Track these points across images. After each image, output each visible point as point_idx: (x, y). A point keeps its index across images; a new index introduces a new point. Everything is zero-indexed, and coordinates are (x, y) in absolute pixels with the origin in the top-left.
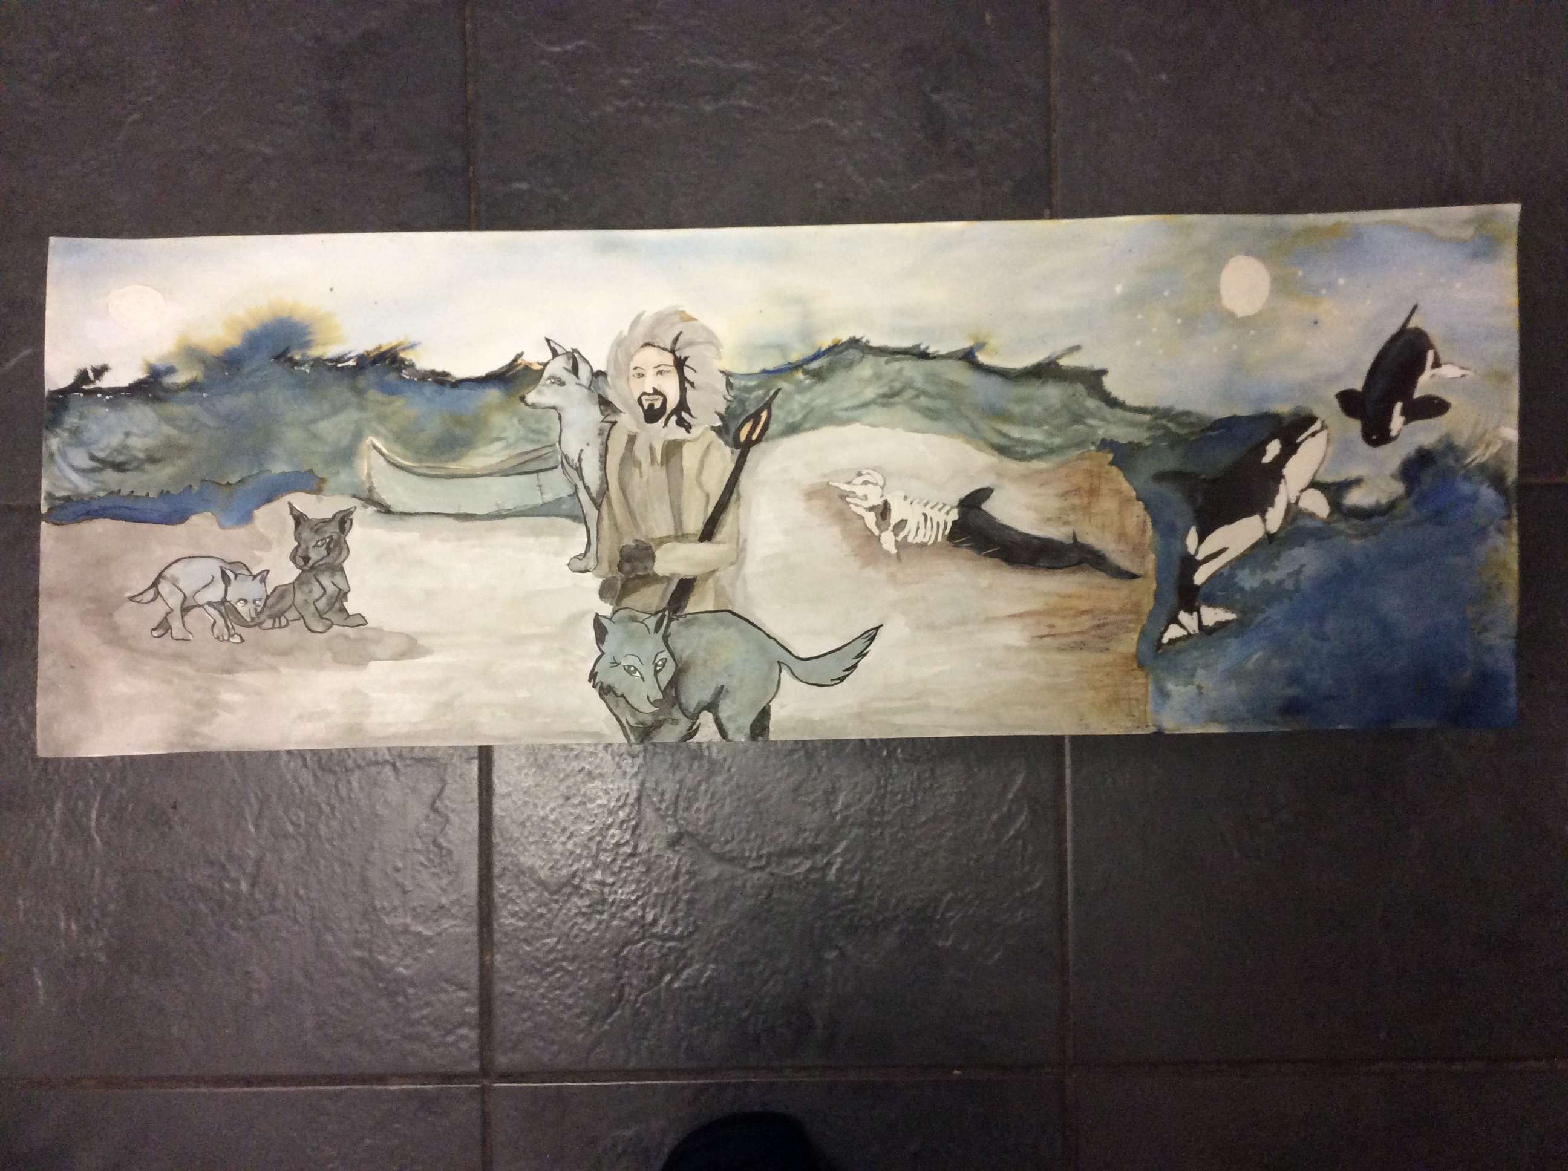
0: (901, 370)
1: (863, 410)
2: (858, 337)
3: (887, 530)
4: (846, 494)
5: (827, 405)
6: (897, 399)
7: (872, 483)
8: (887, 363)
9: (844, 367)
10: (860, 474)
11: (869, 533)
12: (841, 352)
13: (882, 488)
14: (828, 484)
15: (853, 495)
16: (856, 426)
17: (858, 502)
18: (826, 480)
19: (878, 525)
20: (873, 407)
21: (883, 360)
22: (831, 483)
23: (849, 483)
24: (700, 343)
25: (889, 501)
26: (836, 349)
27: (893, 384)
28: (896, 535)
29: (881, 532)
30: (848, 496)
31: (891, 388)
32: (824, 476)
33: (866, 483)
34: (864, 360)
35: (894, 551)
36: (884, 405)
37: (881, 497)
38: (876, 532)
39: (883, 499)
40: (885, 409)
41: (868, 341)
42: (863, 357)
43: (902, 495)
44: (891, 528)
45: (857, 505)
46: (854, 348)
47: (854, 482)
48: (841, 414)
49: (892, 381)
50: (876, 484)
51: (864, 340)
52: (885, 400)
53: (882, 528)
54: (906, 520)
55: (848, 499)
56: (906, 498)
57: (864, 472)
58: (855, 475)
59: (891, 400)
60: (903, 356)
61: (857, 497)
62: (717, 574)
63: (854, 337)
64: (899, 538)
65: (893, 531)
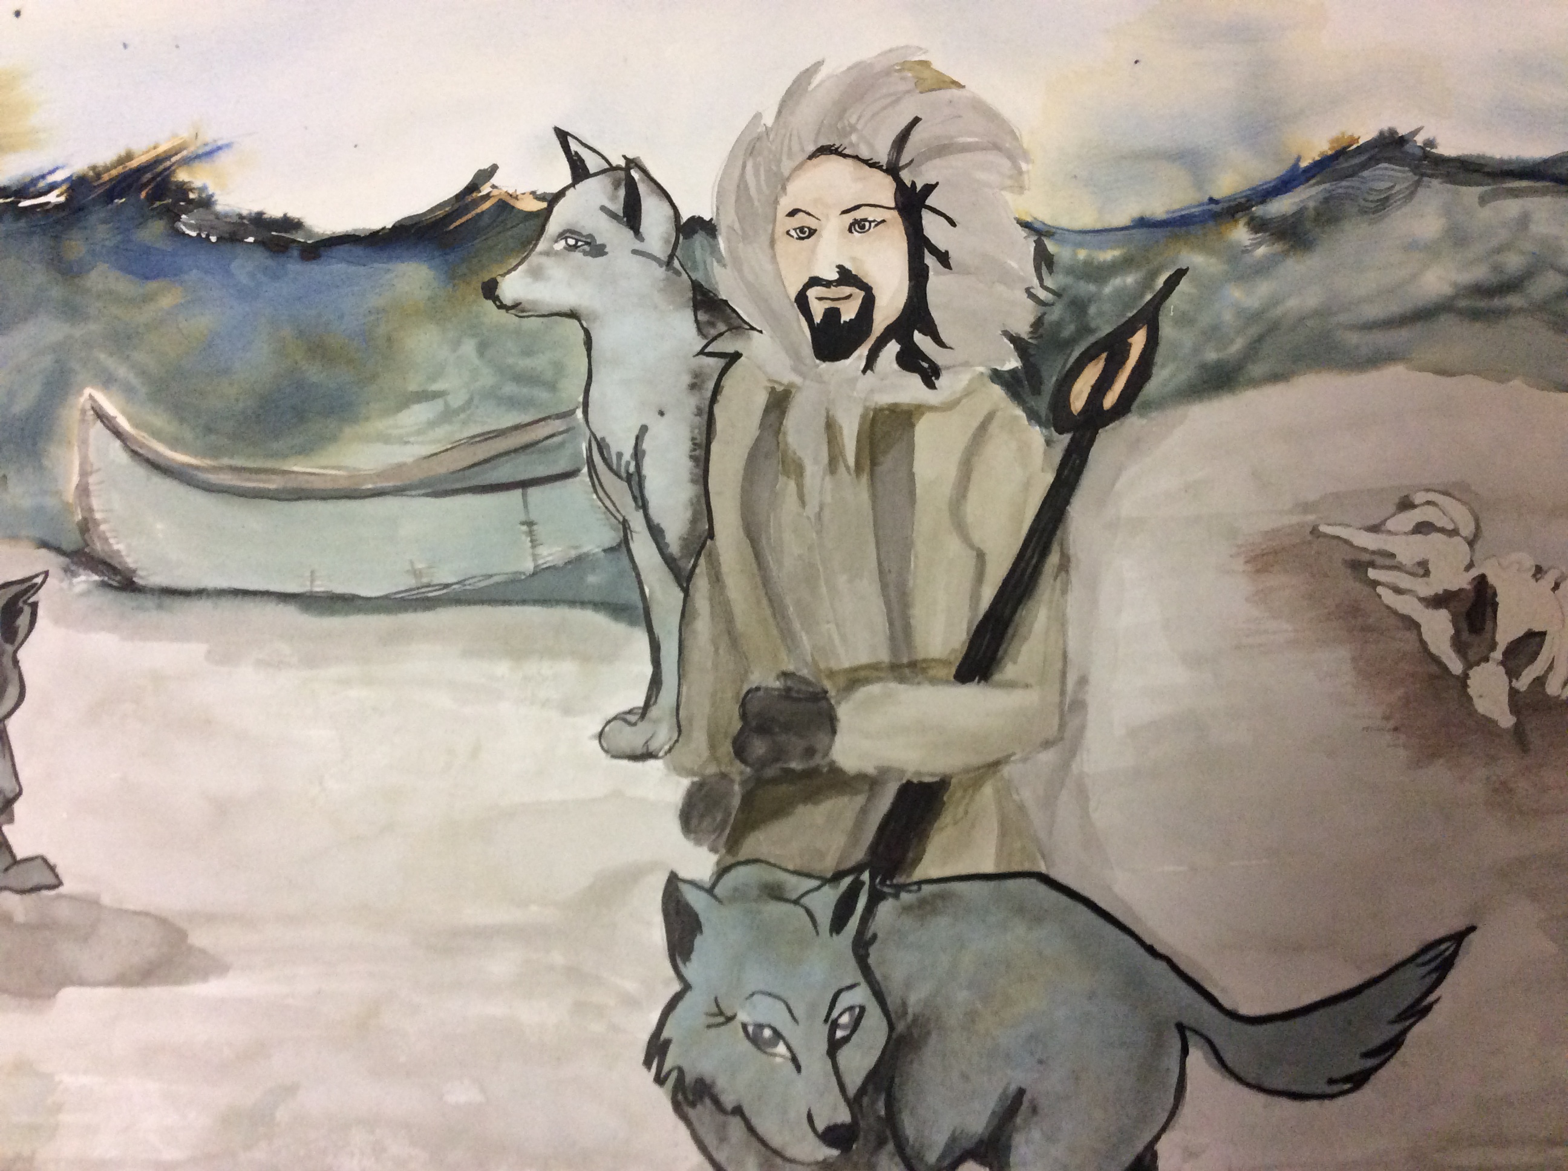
0: (1524, 221)
1: (1418, 329)
2: (1402, 131)
3: (1486, 659)
4: (1366, 557)
5: (1317, 313)
6: (1514, 300)
7: (1442, 530)
8: (1483, 200)
9: (1363, 212)
10: (1406, 505)
11: (1434, 669)
12: (1352, 173)
13: (1471, 543)
14: (1314, 531)
15: (1388, 562)
16: (1396, 371)
17: (1404, 581)
18: (1311, 518)
19: (1459, 646)
20: (1447, 323)
21: (1471, 193)
22: (1324, 529)
23: (1375, 529)
24: (965, 148)
25: (1491, 579)
26: (1344, 164)
27: (1499, 258)
28: (1513, 673)
29: (1469, 665)
30: (1372, 564)
31: (1497, 268)
32: (1306, 507)
33: (1423, 528)
34: (1421, 192)
35: (1507, 721)
36: (1475, 315)
37: (1470, 567)
38: (1456, 666)
39: (1474, 573)
40: (1478, 325)
41: (1430, 143)
42: (1418, 184)
43: (1529, 563)
44: (1498, 655)
45: (1398, 591)
46: (1389, 160)
47: (1390, 525)
48: (1353, 338)
49: (1499, 250)
50: (1454, 533)
51: (1420, 140)
52: (1482, 304)
53: (1472, 655)
54: (1543, 634)
55: (1372, 573)
56: (1539, 572)
57: (1419, 498)
58: (1392, 509)
59: (1497, 302)
60: (1524, 184)
61: (1398, 567)
62: (1006, 770)
63: (1392, 132)
64: (1523, 683)
65: (1503, 663)
